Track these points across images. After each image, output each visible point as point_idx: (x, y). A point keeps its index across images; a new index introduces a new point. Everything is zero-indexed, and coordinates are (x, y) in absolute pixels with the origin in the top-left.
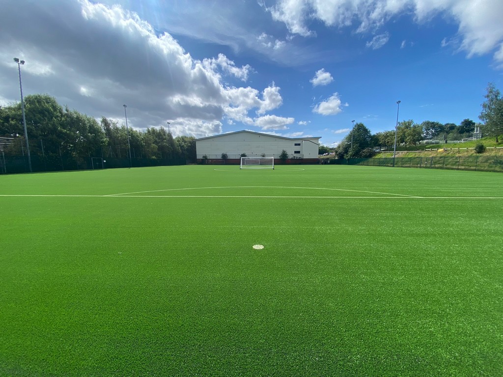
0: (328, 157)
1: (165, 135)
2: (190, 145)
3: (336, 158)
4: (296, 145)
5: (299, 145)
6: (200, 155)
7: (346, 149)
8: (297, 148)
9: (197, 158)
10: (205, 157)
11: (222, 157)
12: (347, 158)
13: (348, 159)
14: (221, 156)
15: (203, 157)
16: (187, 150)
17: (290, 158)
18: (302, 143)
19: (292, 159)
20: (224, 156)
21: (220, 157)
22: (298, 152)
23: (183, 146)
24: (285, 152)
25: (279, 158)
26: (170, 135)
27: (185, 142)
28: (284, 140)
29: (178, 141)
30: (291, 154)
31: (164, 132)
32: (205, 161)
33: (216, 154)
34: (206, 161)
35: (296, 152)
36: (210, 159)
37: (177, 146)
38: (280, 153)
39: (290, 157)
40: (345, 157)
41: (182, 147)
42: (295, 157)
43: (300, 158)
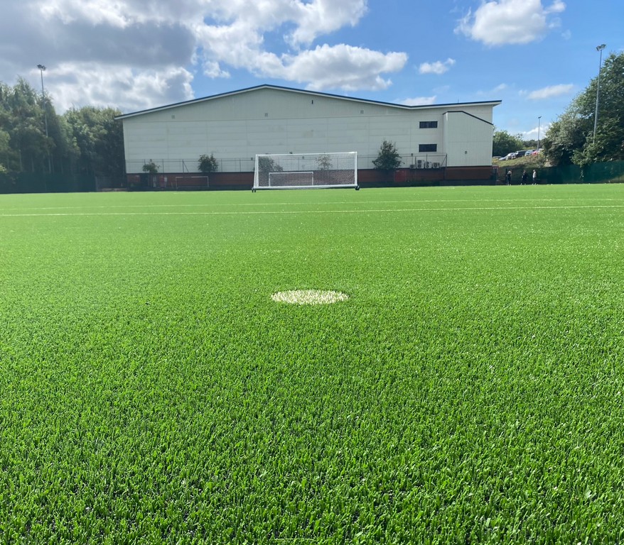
0: (521, 161)
1: (31, 102)
2: (105, 132)
3: (547, 165)
4: (423, 125)
5: (433, 125)
6: (134, 162)
7: (578, 135)
8: (428, 136)
9: (128, 172)
10: (150, 168)
11: (201, 167)
12: (580, 163)
13: (586, 166)
14: (198, 164)
15: (146, 167)
16: (98, 147)
17: (407, 165)
18: (443, 119)
19: (411, 169)
20: (207, 164)
21: (193, 168)
22: (430, 148)
23: (85, 137)
24: (390, 147)
25: (372, 166)
26: (46, 104)
27: (91, 124)
28: (387, 112)
29: (72, 121)
30: (408, 154)
31: (29, 94)
32: (150, 180)
33: (184, 159)
34: (155, 179)
35: (424, 148)
36: (164, 174)
37: (68, 135)
38: (375, 150)
39: (406, 163)
40: (574, 158)
41: (82, 138)
42: (420, 162)
43: (435, 164)
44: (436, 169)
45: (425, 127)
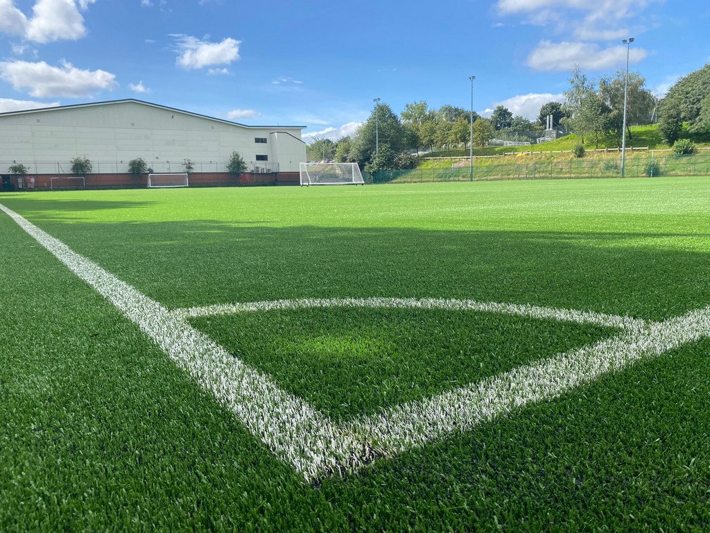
4: (258, 140)
5: (263, 141)
8: (261, 149)
11: (73, 169)
12: (371, 172)
14: (71, 166)
17: (249, 170)
18: (271, 137)
19: (252, 174)
20: (80, 165)
21: (67, 169)
22: (263, 158)
24: (239, 156)
25: (227, 170)
28: (231, 129)
30: (251, 164)
32: (16, 181)
35: (259, 158)
36: (31, 175)
38: (228, 159)
39: (250, 168)
40: (366, 168)
42: (258, 168)
43: (269, 170)
44: (269, 174)
45: (258, 142)
